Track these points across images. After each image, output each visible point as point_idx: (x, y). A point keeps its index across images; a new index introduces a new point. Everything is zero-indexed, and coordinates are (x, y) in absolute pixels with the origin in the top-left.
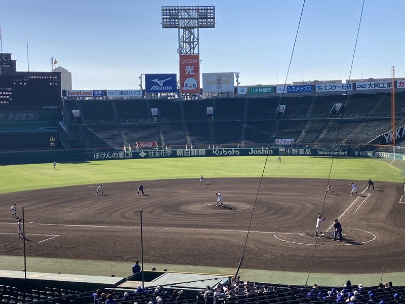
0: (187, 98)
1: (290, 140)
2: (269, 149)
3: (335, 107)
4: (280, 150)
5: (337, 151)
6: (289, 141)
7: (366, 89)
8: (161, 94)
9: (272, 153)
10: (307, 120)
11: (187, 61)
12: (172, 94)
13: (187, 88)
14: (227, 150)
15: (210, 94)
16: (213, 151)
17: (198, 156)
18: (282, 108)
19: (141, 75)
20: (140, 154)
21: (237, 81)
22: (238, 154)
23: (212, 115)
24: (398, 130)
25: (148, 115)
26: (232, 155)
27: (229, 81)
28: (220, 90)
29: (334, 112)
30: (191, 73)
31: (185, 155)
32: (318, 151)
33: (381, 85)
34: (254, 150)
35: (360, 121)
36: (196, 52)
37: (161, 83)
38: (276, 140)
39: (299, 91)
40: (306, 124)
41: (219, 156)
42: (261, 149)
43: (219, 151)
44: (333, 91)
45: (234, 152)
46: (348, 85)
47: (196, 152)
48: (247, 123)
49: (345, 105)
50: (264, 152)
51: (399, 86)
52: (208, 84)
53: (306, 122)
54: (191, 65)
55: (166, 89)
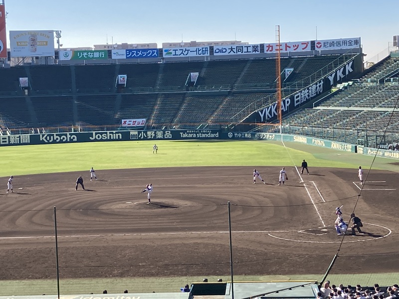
1: (140, 120)
2: (116, 133)
3: (190, 77)
4: (131, 133)
5: (205, 133)
6: (140, 122)
7: (226, 54)
9: (121, 138)
10: (157, 94)
14: (60, 135)
15: (21, 59)
16: (41, 136)
17: (20, 144)
18: (122, 79)
21: (58, 42)
22: (75, 140)
23: (26, 88)
24: (274, 105)
26: (66, 142)
27: (47, 42)
28: (35, 55)
29: (191, 84)
31: (1, 143)
32: (181, 133)
33: (245, 50)
34: (96, 134)
35: (226, 95)
38: (123, 121)
39: (141, 57)
40: (156, 99)
41: (49, 143)
42: (106, 133)
43: (48, 137)
44: (185, 56)
45: (70, 138)
46: (204, 49)
47: (16, 138)
48: (79, 99)
49: (203, 74)
50: (110, 136)
51: (267, 51)
52: (18, 45)
53: (156, 96)
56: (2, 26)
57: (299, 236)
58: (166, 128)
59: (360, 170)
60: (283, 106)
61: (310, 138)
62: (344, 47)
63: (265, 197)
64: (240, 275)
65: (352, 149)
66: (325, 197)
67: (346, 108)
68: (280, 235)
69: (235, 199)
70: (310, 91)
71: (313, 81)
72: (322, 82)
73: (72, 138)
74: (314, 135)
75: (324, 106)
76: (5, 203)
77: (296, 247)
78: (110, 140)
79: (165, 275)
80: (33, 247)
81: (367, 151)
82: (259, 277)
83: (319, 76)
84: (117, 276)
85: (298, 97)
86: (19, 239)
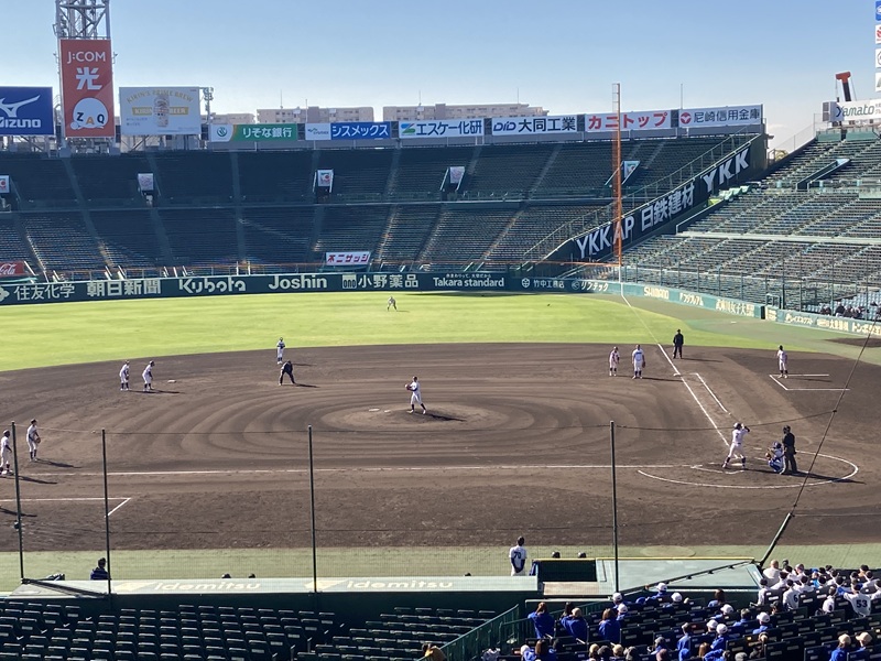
0: (80, 148)
1: (360, 254)
2: (317, 277)
3: (449, 175)
4: (344, 278)
5: (480, 279)
6: (360, 256)
7: (515, 132)
8: (11, 142)
9: (325, 286)
10: (389, 206)
11: (81, 57)
12: (40, 139)
13: (83, 124)
14: (215, 281)
15: (141, 139)
16: (180, 281)
17: (143, 296)
18: (324, 178)
21: (207, 108)
22: (243, 289)
23: (149, 193)
24: (605, 229)
26: (227, 293)
27: (187, 109)
28: (165, 131)
29: (451, 187)
30: (91, 87)
31: (110, 294)
32: (436, 279)
33: (549, 125)
34: (281, 278)
35: (514, 209)
36: (101, 33)
37: (12, 110)
38: (328, 255)
39: (358, 136)
40: (388, 215)
41: (194, 294)
42: (299, 277)
43: (194, 284)
44: (439, 136)
45: (233, 285)
46: (474, 124)
47: (136, 286)
48: (247, 214)
49: (472, 170)
50: (306, 282)
51: (590, 128)
52: (134, 113)
53: (387, 210)
54: (91, 66)
55: (24, 126)
56: (105, 78)
57: (694, 475)
58: (407, 269)
59: (780, 352)
60: (621, 230)
61: (676, 290)
62: (732, 123)
63: (616, 402)
64: (605, 544)
65: (755, 312)
66: (726, 404)
67: (738, 236)
68: (660, 473)
69: (564, 405)
70: (670, 203)
71: (675, 184)
72: (692, 187)
74: (681, 284)
75: (696, 230)
76: (150, 408)
77: (693, 496)
78: (307, 290)
79: (472, 543)
80: (224, 490)
81: (784, 315)
82: (638, 548)
83: (686, 175)
84: (388, 544)
85: (648, 213)
86: (197, 476)
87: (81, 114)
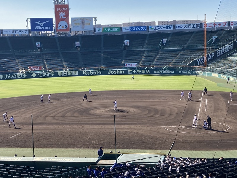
0: (60, 35)
1: (134, 64)
2: (121, 70)
3: (162, 41)
4: (129, 71)
5: (167, 71)
6: (134, 65)
7: (182, 28)
8: (42, 33)
9: (123, 73)
10: (144, 50)
11: (61, 9)
12: (50, 32)
13: (61, 28)
14: (93, 72)
15: (77, 32)
16: (84, 72)
17: (73, 76)
18: (127, 42)
19: (27, 19)
20: (32, 75)
21: (95, 23)
22: (101, 74)
23: (79, 47)
24: (205, 56)
25: (34, 47)
26: (96, 75)
27: (89, 23)
28: (83, 30)
29: (162, 44)
30: (63, 18)
31: (64, 75)
32: (155, 71)
33: (192, 26)
34: (111, 71)
35: (180, 51)
36: (66, 3)
37: (42, 24)
39: (137, 30)
40: (144, 53)
41: (87, 75)
42: (116, 71)
43: (87, 72)
44: (160, 30)
45: (98, 73)
46: (170, 26)
47: (71, 73)
48: (104, 53)
49: (169, 39)
50: (118, 72)
51: (204, 27)
52: (75, 25)
53: (144, 51)
54: (63, 12)
55: (45, 29)
56: (67, 15)
58: (147, 68)
60: (210, 57)
61: (220, 74)
64: (138, 149)
66: (208, 108)
68: (170, 129)
69: (160, 108)
70: (225, 49)
71: (227, 44)
72: (232, 44)
73: (99, 73)
74: (223, 73)
75: (232, 57)
76: (47, 108)
78: (118, 74)
80: (47, 131)
82: (146, 150)
83: (230, 41)
84: (78, 148)
85: (219, 52)
86: (43, 127)
87: (60, 25)
